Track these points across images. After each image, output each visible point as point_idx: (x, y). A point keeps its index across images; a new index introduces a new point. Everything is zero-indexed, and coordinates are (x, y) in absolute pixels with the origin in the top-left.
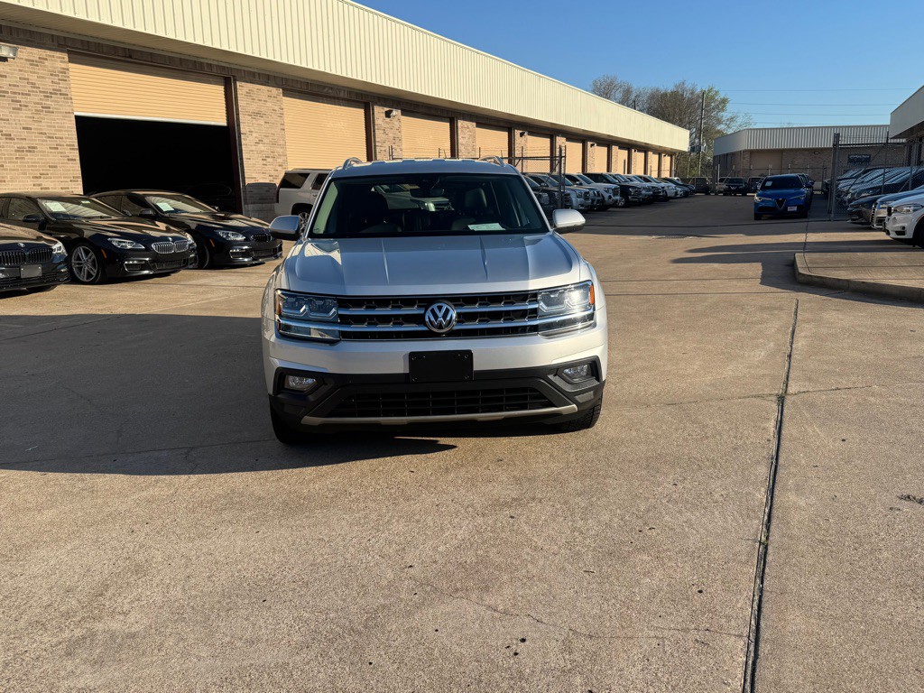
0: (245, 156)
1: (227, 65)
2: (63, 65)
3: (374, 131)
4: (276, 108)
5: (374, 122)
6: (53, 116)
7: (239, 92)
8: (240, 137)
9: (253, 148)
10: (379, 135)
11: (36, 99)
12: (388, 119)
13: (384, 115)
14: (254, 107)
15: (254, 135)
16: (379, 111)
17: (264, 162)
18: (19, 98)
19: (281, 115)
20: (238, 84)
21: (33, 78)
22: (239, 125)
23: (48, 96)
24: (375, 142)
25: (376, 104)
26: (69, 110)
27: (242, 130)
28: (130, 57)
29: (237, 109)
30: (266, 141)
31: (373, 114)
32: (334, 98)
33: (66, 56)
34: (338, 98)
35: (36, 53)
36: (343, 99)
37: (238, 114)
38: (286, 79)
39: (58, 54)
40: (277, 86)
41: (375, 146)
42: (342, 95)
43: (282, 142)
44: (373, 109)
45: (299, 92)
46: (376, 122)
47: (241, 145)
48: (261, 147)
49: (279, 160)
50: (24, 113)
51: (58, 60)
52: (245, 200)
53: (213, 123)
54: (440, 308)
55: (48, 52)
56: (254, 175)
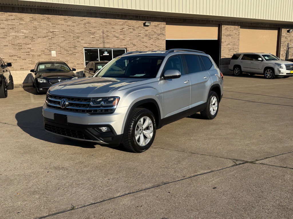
0: (222, 49)
1: (219, 20)
2: (164, 26)
3: (281, 38)
4: (237, 33)
5: (281, 34)
6: (159, 41)
7: (222, 28)
8: (221, 43)
9: (226, 47)
10: (283, 39)
11: (155, 36)
12: (288, 33)
13: (287, 32)
14: (228, 33)
15: (227, 42)
16: (284, 31)
17: (229, 51)
18: (150, 36)
19: (239, 35)
20: (222, 26)
21: (155, 30)
22: (221, 39)
23: (159, 35)
24: (281, 42)
25: (283, 28)
26: (164, 38)
27: (222, 41)
28: (185, 21)
29: (221, 34)
30: (231, 44)
31: (281, 31)
32: (264, 27)
33: (165, 23)
34: (266, 27)
35: (156, 23)
36: (268, 27)
37: (221, 36)
38: (242, 23)
39: (163, 23)
40: (238, 25)
41: (280, 43)
42: (267, 26)
43: (237, 44)
44: (281, 30)
45: (248, 26)
46: (282, 34)
47: (221, 46)
48: (229, 46)
49: (235, 50)
50: (152, 40)
51: (162, 24)
52: (220, 64)
53: (212, 39)
54: (63, 100)
55: (160, 23)
56: (224, 56)
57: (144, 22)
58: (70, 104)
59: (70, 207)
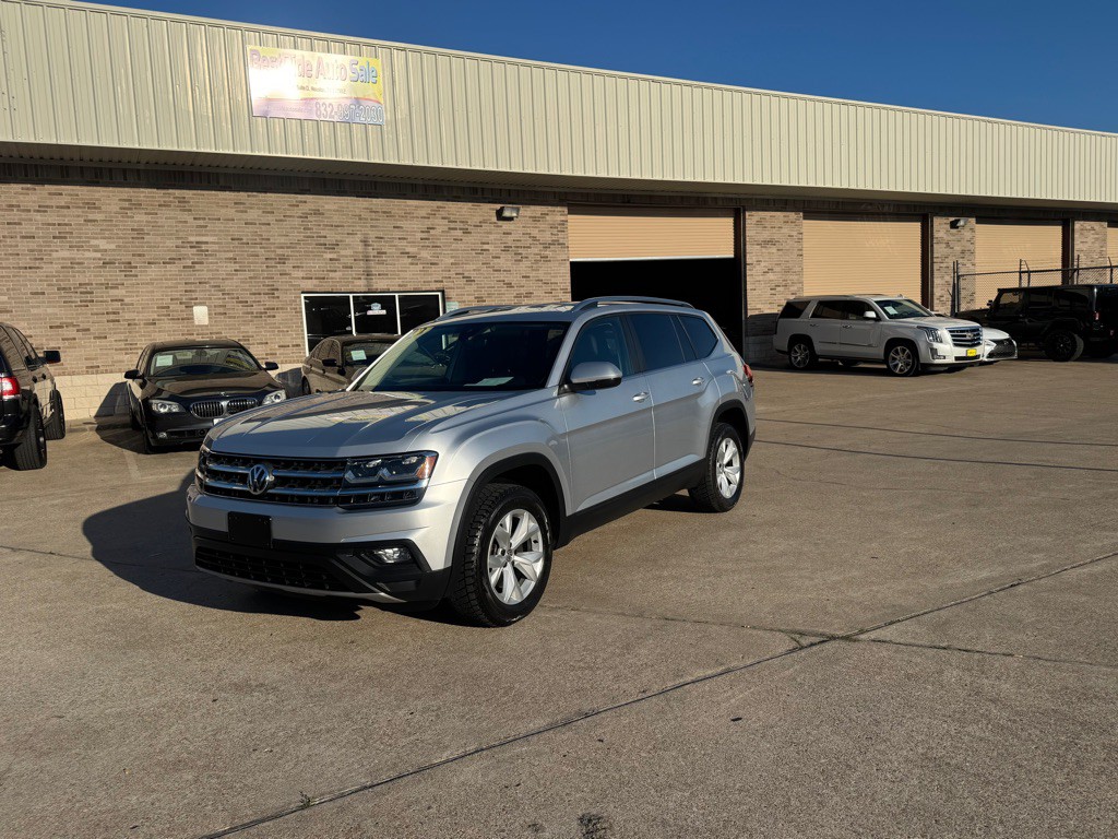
0: (749, 287)
1: (736, 196)
2: (563, 218)
3: (932, 246)
4: (795, 233)
5: (932, 235)
6: (550, 264)
7: (748, 221)
8: (745, 268)
9: (761, 278)
10: (939, 250)
11: (536, 251)
12: (954, 231)
13: (948, 226)
14: (766, 235)
15: (763, 264)
16: (940, 225)
17: (773, 292)
18: (520, 251)
19: (800, 241)
20: (747, 214)
21: (535, 232)
22: (745, 256)
23: (546, 246)
24: (932, 258)
25: (937, 215)
26: (565, 257)
27: (748, 261)
28: (629, 202)
29: (745, 239)
30: (777, 269)
31: (932, 226)
32: (878, 214)
33: (566, 210)
34: (884, 214)
35: (537, 210)
36: (890, 214)
37: (745, 245)
38: (809, 202)
39: (559, 209)
40: (795, 209)
41: (933, 263)
42: (886, 209)
43: (797, 269)
44: (932, 221)
45: (830, 213)
46: (936, 235)
47: (745, 276)
48: (771, 276)
49: (792, 288)
50: (526, 263)
51: (557, 214)
52: (746, 331)
53: (717, 256)
54: (258, 469)
55: (550, 208)
56: (758, 306)
57: (498, 206)
58: (280, 481)
59: (296, 801)
